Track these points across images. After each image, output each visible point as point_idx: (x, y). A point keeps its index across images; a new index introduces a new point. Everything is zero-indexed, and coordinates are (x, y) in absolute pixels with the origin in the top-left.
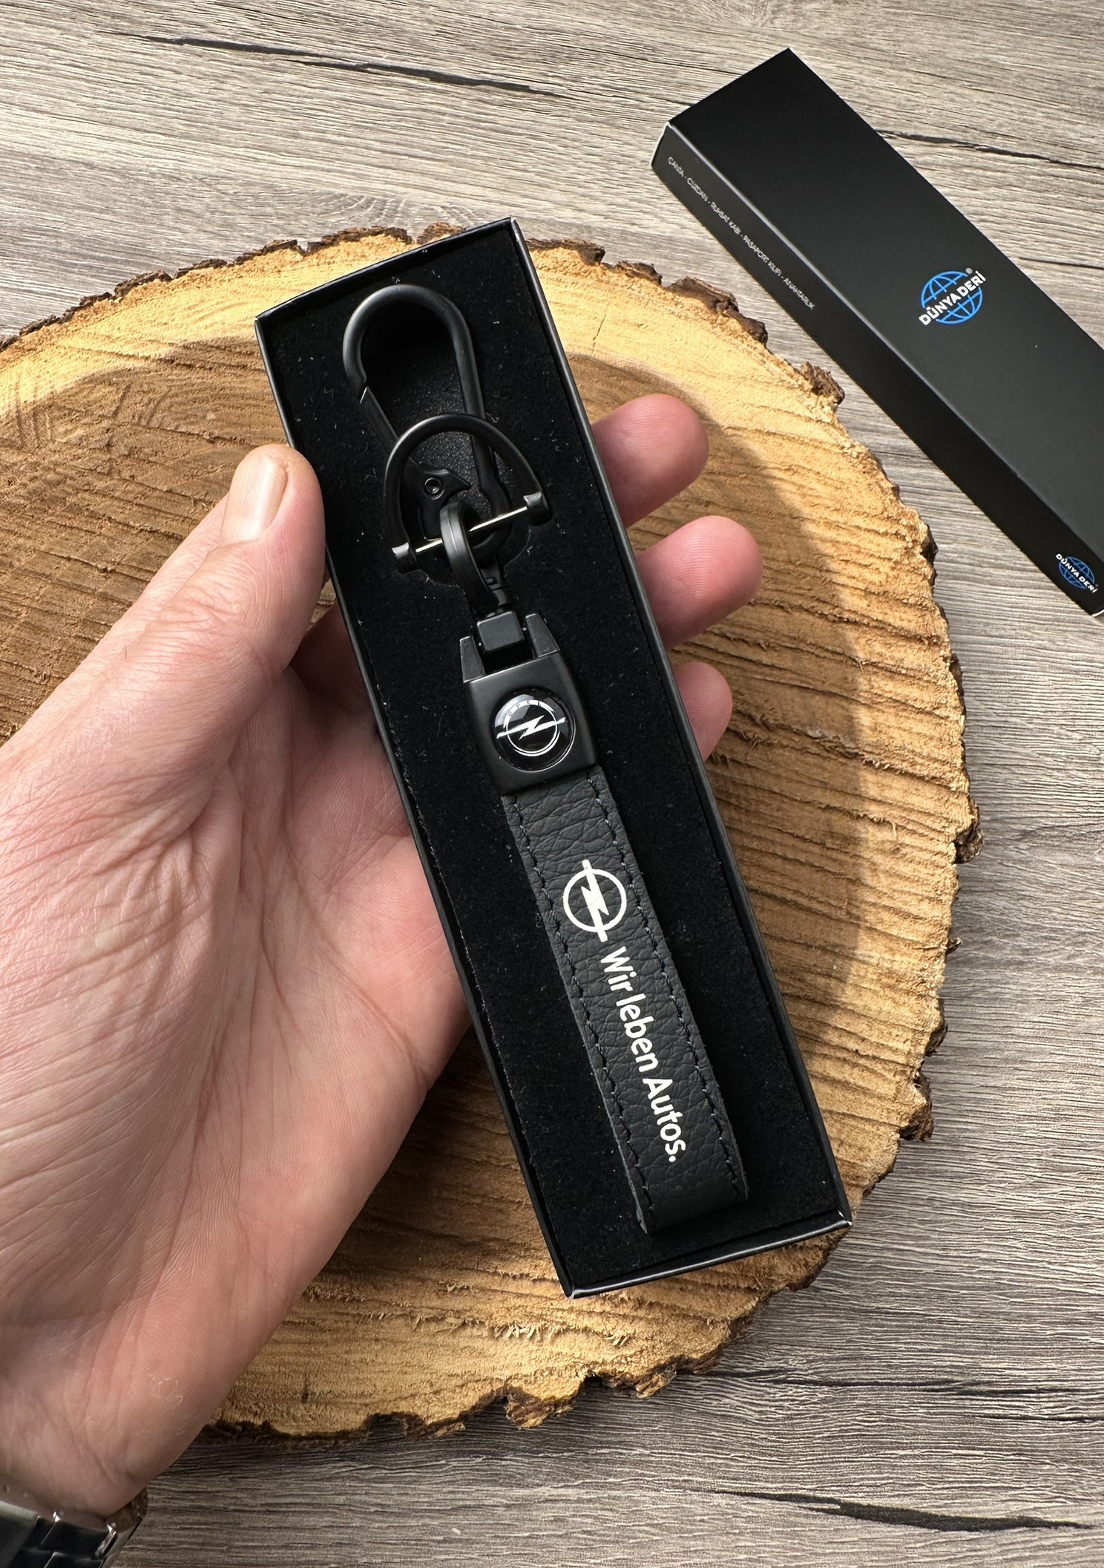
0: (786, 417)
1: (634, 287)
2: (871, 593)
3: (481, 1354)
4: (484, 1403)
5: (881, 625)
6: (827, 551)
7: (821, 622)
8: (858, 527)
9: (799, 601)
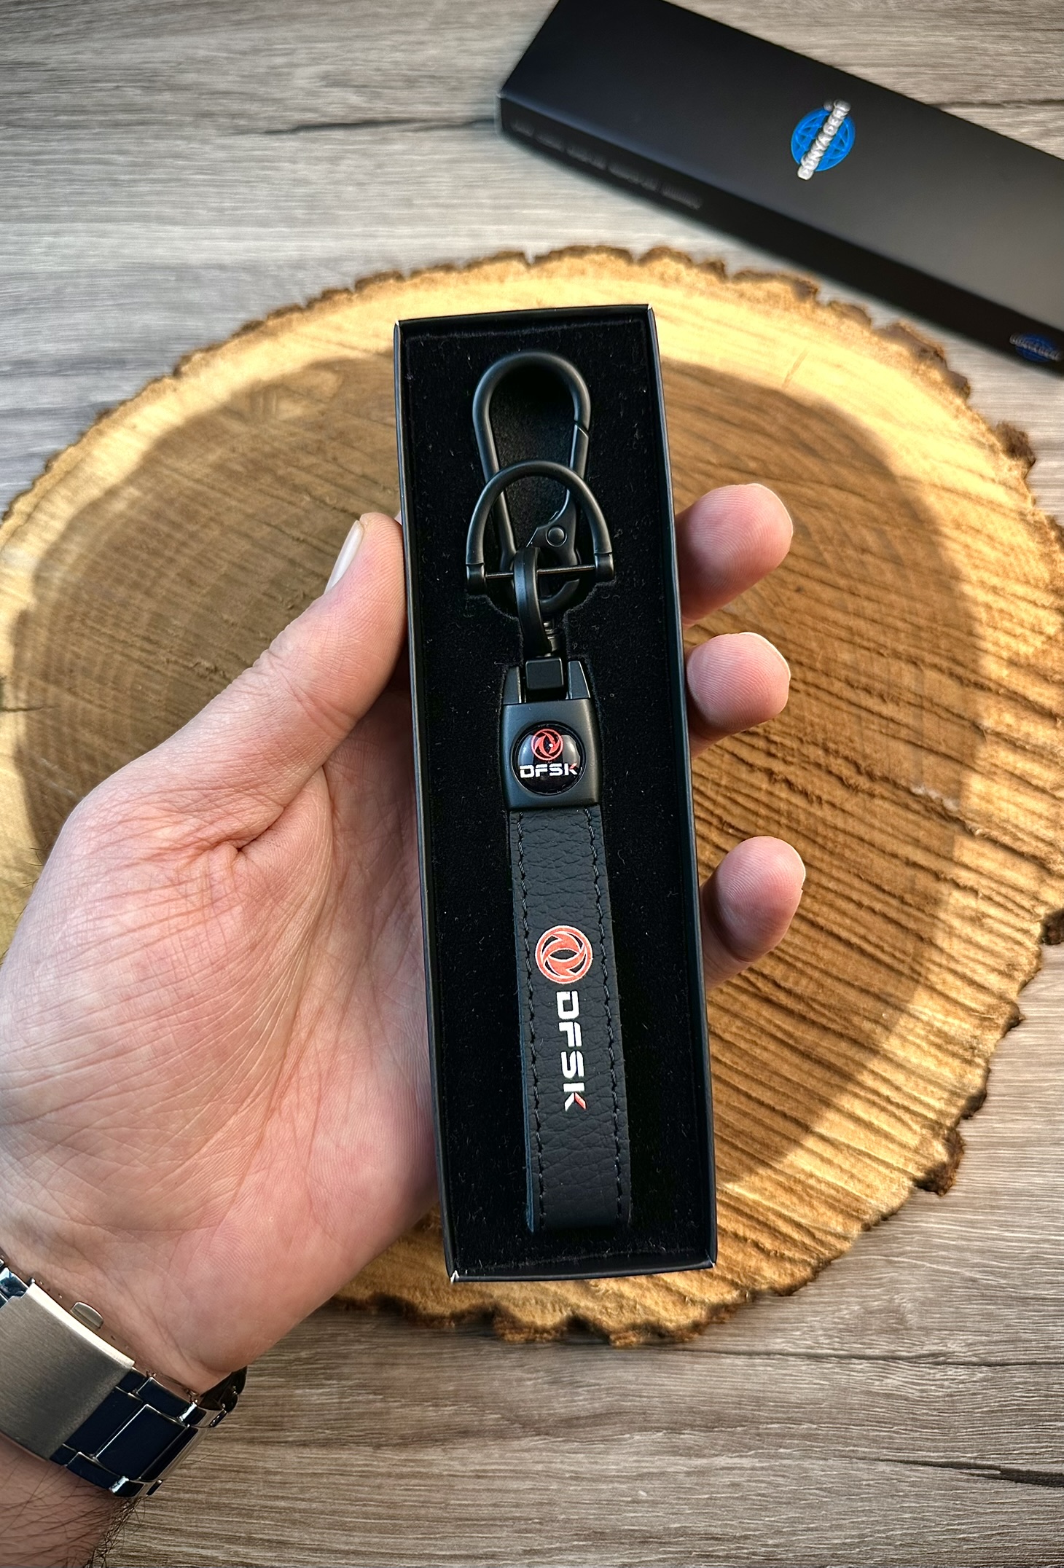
0: (968, 474)
2: (1015, 663)
4: (476, 1312)
5: (1018, 697)
7: (953, 684)
8: (1018, 596)
9: (937, 660)
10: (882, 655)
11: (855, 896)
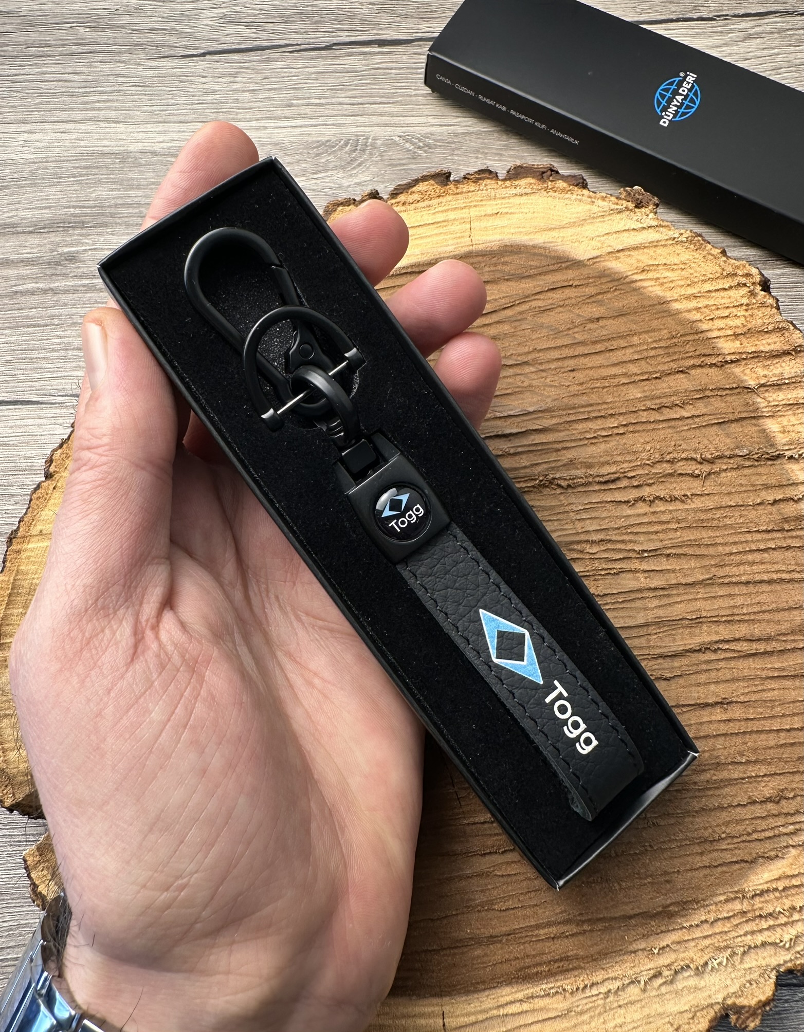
0: (626, 234)
1: (481, 188)
2: (739, 335)
3: (696, 989)
4: (714, 1024)
5: (756, 355)
6: (695, 318)
7: (713, 371)
8: (710, 291)
9: (692, 362)
10: (656, 378)
11: (754, 548)
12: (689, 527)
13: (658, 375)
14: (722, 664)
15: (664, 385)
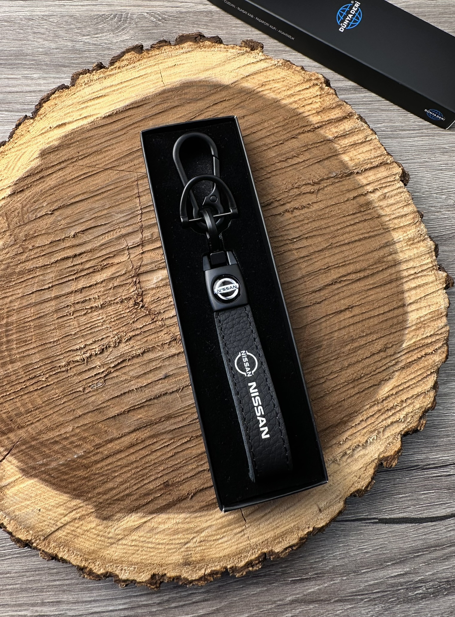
0: (249, 66)
1: (163, 51)
2: (319, 112)
3: (364, 455)
4: (376, 469)
5: (330, 121)
6: (295, 107)
7: (310, 134)
8: (299, 91)
9: (297, 132)
11: (348, 224)
12: (314, 221)
13: (282, 142)
14: (345, 288)
15: (286, 147)
